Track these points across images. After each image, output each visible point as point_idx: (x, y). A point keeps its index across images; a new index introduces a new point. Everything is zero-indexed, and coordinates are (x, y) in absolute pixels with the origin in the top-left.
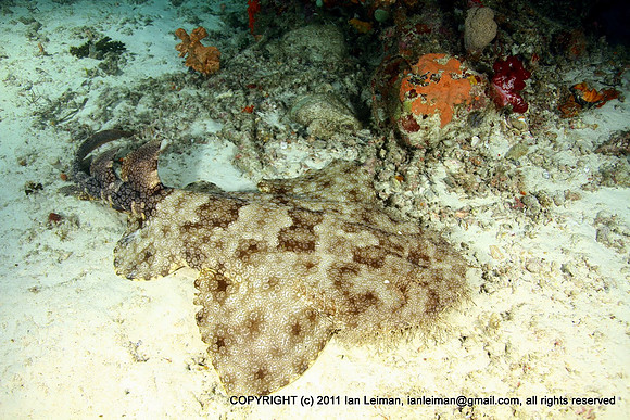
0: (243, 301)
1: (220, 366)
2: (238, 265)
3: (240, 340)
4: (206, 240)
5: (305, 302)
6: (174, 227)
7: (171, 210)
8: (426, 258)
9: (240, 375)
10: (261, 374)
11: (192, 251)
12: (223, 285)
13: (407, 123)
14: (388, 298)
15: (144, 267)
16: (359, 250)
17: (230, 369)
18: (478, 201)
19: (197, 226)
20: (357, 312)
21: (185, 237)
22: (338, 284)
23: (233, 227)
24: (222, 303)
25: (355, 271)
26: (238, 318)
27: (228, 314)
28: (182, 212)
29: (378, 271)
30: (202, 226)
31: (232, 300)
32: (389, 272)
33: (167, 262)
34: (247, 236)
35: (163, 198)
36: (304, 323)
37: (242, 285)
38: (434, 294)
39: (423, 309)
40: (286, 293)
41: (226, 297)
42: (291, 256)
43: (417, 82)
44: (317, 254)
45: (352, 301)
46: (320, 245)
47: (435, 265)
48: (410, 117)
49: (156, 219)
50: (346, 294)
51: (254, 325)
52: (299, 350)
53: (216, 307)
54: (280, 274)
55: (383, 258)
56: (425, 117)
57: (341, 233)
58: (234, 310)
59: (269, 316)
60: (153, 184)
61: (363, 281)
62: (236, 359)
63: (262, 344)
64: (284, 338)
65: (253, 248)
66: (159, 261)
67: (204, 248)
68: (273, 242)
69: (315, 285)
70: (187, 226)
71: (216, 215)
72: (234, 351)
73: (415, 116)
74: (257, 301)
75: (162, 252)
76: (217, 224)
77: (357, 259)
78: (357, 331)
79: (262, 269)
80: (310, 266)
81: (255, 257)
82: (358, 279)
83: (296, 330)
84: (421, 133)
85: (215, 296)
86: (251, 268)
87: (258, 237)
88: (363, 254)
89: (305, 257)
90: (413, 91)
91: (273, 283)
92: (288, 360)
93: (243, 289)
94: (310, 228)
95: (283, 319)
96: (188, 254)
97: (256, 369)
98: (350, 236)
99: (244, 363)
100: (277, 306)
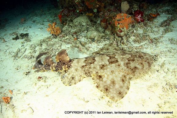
0: (107, 78)
1: (109, 95)
2: (102, 71)
3: (111, 87)
4: (90, 68)
5: (122, 74)
6: (79, 68)
7: (76, 64)
8: (142, 56)
9: (115, 95)
10: (120, 93)
11: (87, 72)
12: (100, 77)
13: (119, 31)
14: (140, 67)
15: (73, 81)
16: (128, 58)
17: (112, 95)
18: (142, 44)
19: (86, 65)
20: (134, 72)
21: (83, 69)
22: (127, 67)
23: (96, 63)
24: (102, 81)
25: (129, 63)
26: (109, 82)
27: (105, 82)
28: (80, 64)
29: (134, 62)
30: (87, 65)
31: (104, 79)
32: (137, 61)
33: (79, 78)
34: (100, 64)
35: (72, 62)
36: (124, 78)
37: (105, 75)
38: (148, 63)
39: (148, 67)
40: (117, 73)
41: (102, 79)
42: (113, 65)
43: (119, 21)
44: (119, 62)
45: (132, 70)
46: (119, 60)
47: (145, 57)
48: (120, 29)
49: (72, 68)
50: (130, 69)
51: (113, 82)
52: (126, 85)
53: (101, 82)
54: (113, 69)
55: (134, 59)
56: (123, 28)
57: (122, 56)
58: (107, 81)
59: (115, 79)
60: (68, 59)
61: (132, 65)
62: (112, 92)
63: (117, 86)
64: (121, 83)
65: (103, 66)
66: (77, 78)
67: (90, 70)
68: (108, 63)
69: (122, 69)
70: (83, 67)
71: (90, 61)
72: (111, 90)
73: (121, 29)
74: (111, 77)
75: (77, 75)
76: (91, 63)
77: (129, 60)
78: (136, 76)
79: (108, 70)
80: (119, 65)
81: (105, 68)
82: (131, 65)
83: (123, 81)
84: (123, 32)
85: (99, 80)
86: (105, 70)
87: (103, 63)
88: (130, 59)
89: (117, 64)
90: (119, 23)
91: (112, 72)
92: (124, 88)
93: (106, 76)
94: (114, 57)
95: (119, 79)
96: (86, 73)
97: (118, 92)
98: (124, 56)
99: (115, 92)
100: (116, 77)
